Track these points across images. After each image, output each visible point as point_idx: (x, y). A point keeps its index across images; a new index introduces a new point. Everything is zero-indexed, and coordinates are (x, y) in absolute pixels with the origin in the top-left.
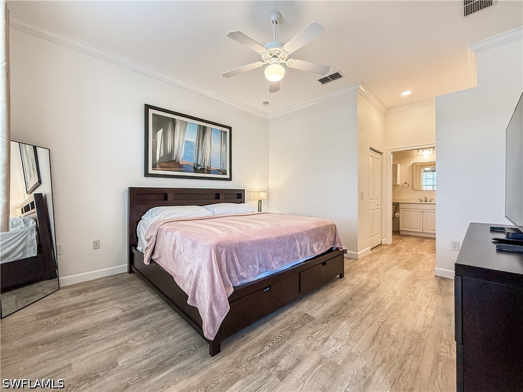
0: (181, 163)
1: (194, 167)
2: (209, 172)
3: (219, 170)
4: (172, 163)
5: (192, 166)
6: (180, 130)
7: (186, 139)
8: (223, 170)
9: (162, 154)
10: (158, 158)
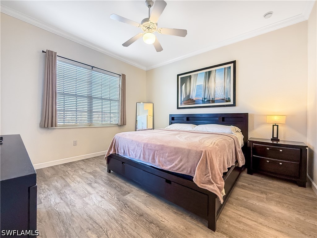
0: (194, 99)
1: (202, 100)
2: (213, 101)
3: (223, 99)
4: (189, 100)
5: (201, 100)
6: (194, 81)
7: (197, 84)
8: (227, 98)
9: (184, 97)
10: (183, 99)
